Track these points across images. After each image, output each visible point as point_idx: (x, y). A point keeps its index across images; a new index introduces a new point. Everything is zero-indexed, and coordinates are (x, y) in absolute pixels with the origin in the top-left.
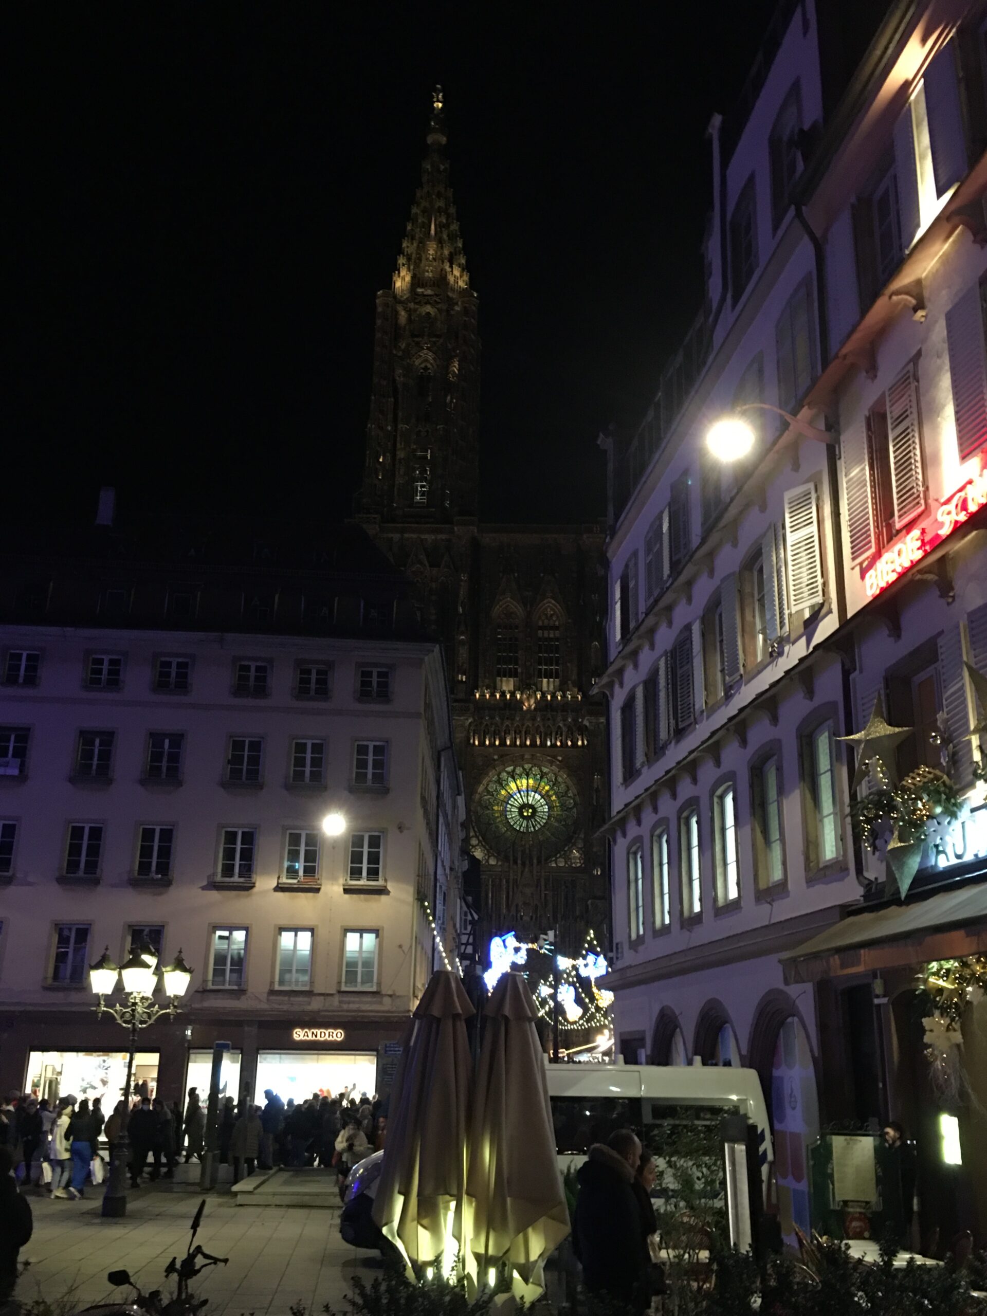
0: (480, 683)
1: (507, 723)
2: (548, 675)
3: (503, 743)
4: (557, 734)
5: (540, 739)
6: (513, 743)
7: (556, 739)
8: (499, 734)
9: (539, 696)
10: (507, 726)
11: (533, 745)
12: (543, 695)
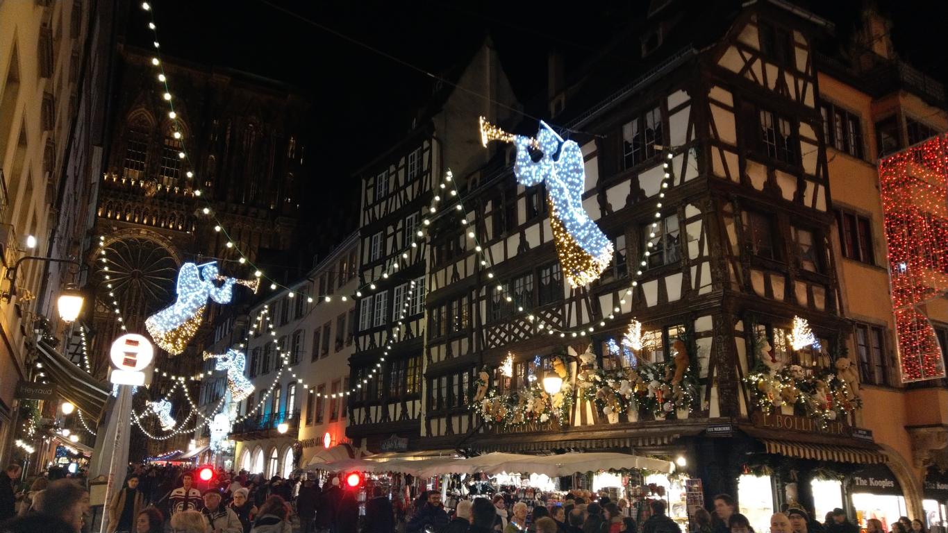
0: (109, 169)
1: (130, 203)
2: (169, 174)
3: (123, 218)
4: (171, 219)
5: (156, 220)
6: (132, 220)
7: (170, 223)
8: (121, 210)
9: (159, 188)
10: (129, 206)
11: (149, 223)
12: (164, 188)
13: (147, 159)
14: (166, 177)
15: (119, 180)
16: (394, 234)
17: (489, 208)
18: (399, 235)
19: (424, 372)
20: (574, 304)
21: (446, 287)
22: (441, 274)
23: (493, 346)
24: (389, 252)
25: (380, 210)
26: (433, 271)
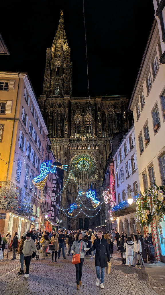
0: (71, 134)
1: (78, 144)
3: (77, 149)
4: (91, 146)
6: (80, 149)
8: (76, 146)
11: (85, 149)
12: (87, 137)
13: (81, 130)
14: (87, 134)
15: (74, 137)
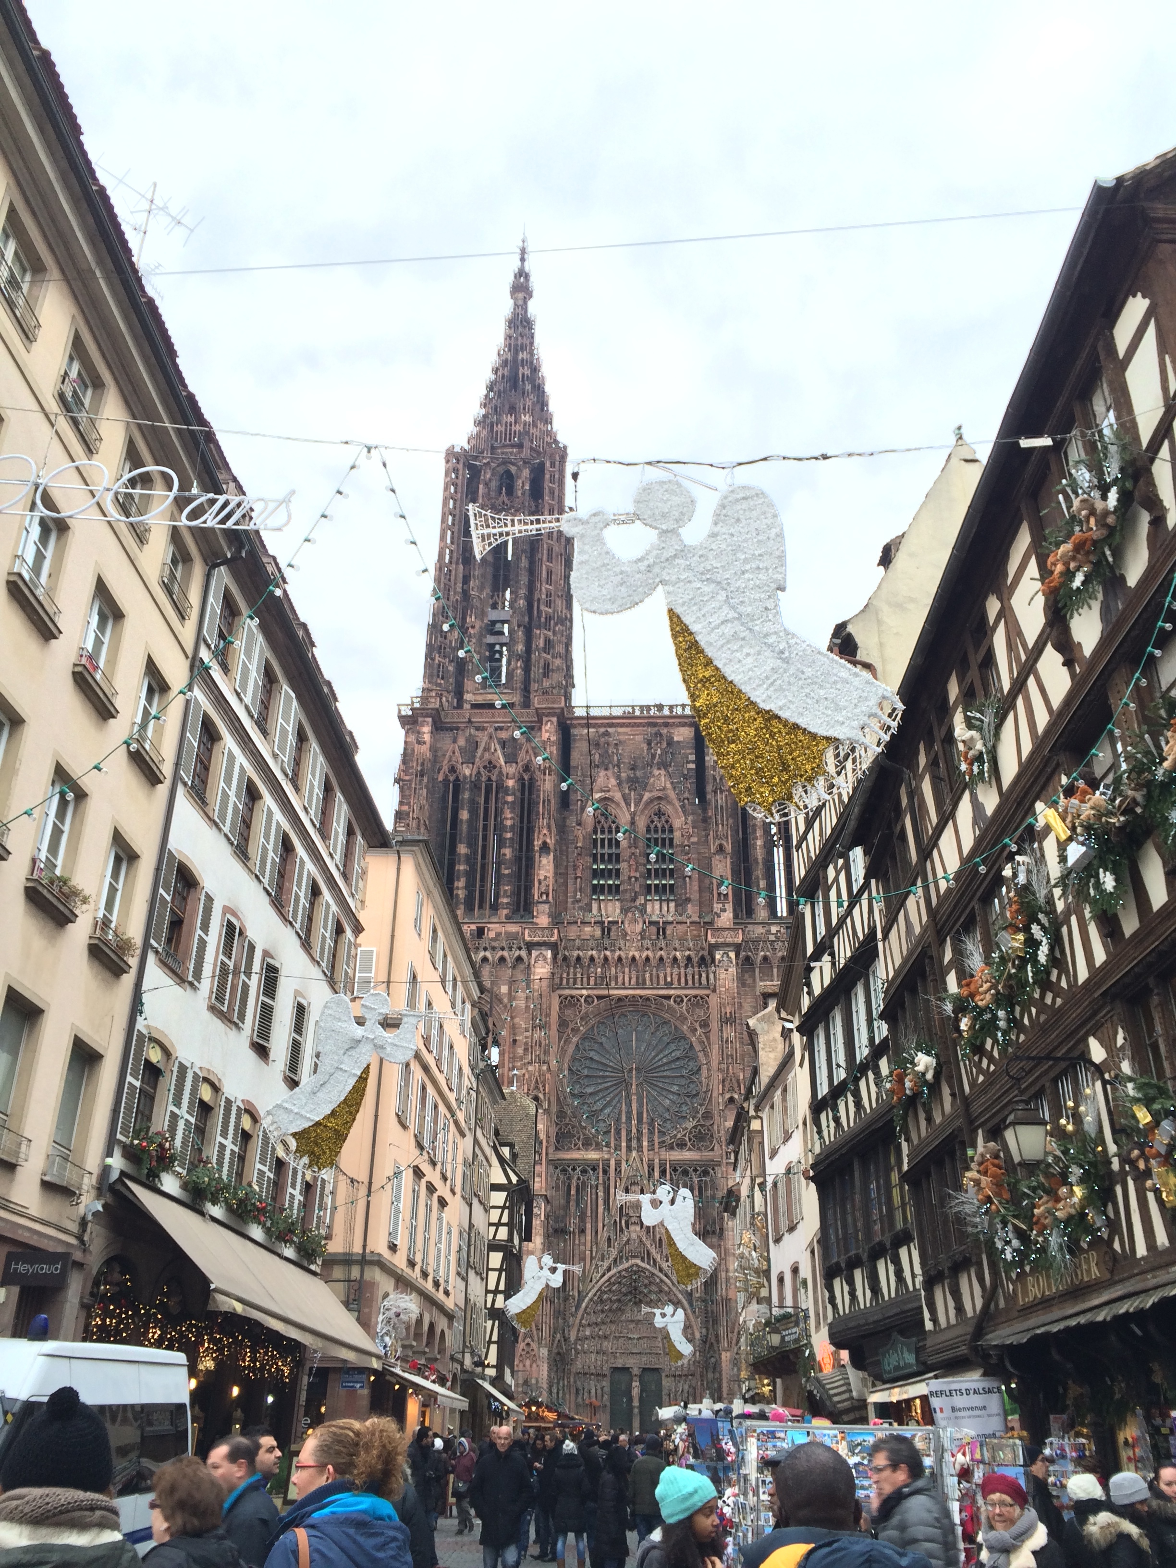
0: (570, 905)
2: (660, 892)
8: (595, 970)
9: (648, 921)
13: (623, 877)
15: (586, 920)
16: (836, 880)
17: (922, 760)
18: (842, 877)
19: (905, 1167)
20: (1073, 919)
21: (905, 961)
22: (893, 934)
23: (981, 1078)
24: (834, 921)
25: (814, 843)
26: (885, 937)
